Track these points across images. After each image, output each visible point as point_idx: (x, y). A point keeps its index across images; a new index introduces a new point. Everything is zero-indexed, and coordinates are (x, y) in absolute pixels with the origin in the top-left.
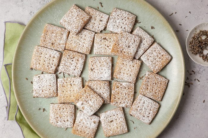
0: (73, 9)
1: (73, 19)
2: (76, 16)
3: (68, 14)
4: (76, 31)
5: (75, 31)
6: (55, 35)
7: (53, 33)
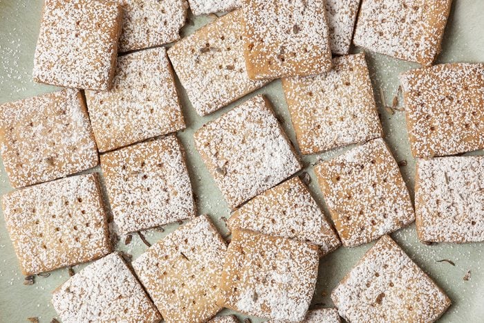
0: (54, 13)
1: (70, 42)
2: (73, 28)
3: (45, 38)
4: (99, 76)
5: (98, 79)
6: (40, 127)
7: (31, 124)
